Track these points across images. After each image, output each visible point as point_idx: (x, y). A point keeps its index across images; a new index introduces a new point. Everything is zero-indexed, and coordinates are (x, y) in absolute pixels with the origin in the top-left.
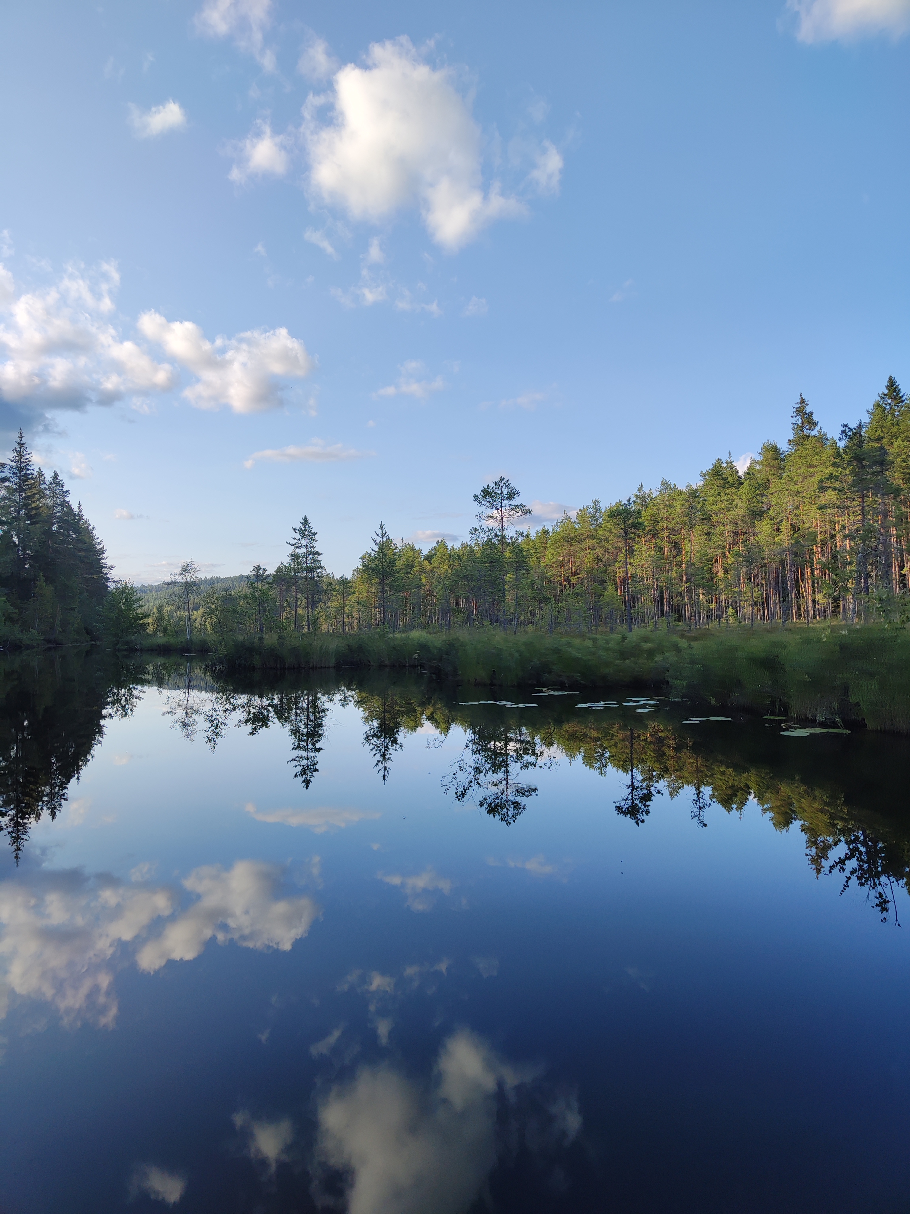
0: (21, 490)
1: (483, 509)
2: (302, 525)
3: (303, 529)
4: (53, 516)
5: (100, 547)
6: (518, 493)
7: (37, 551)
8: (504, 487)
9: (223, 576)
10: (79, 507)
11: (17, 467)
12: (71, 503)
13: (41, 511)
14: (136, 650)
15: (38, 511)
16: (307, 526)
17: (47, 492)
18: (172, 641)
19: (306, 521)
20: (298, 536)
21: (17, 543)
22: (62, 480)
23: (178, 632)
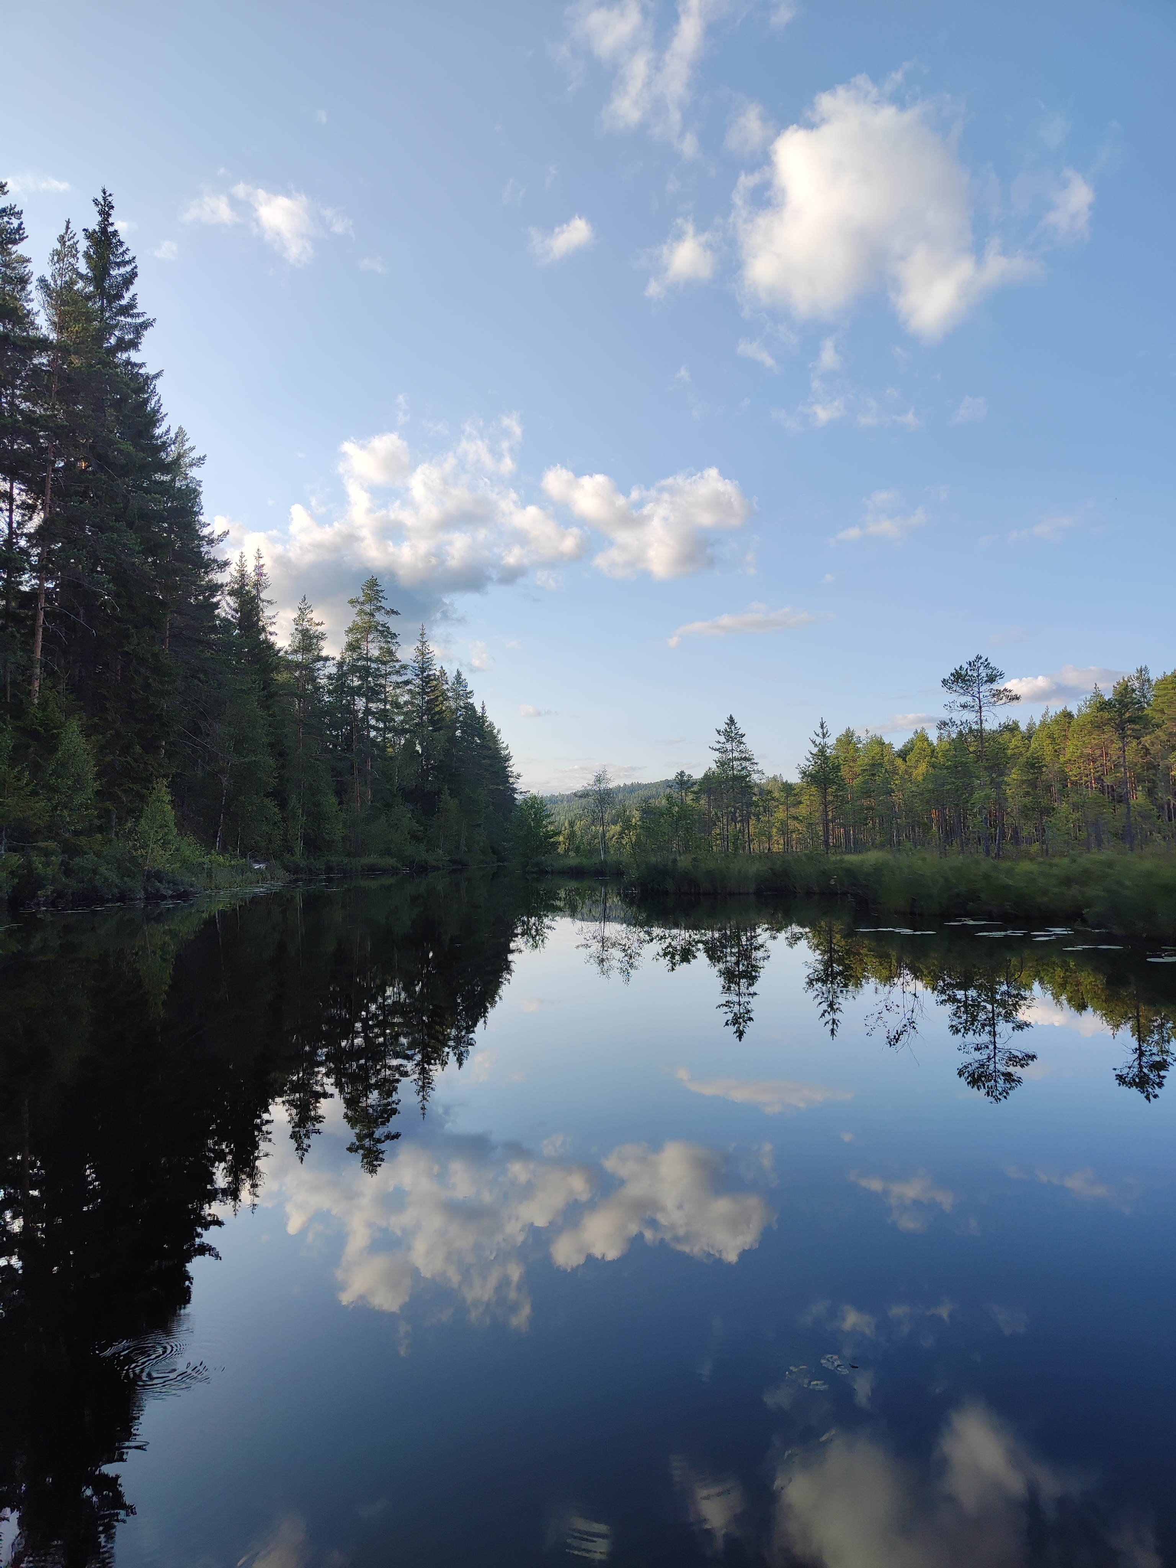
0: (424, 692)
1: (954, 696)
2: (727, 726)
3: (728, 730)
4: (456, 720)
5: (506, 753)
6: (1001, 675)
7: (440, 761)
8: (982, 668)
9: (645, 781)
10: (483, 708)
11: (420, 668)
12: (474, 705)
13: (444, 716)
14: (547, 872)
15: (441, 715)
16: (733, 727)
17: (450, 694)
18: (585, 861)
19: (732, 721)
20: (722, 739)
21: (420, 752)
22: (465, 680)
23: (593, 851)
